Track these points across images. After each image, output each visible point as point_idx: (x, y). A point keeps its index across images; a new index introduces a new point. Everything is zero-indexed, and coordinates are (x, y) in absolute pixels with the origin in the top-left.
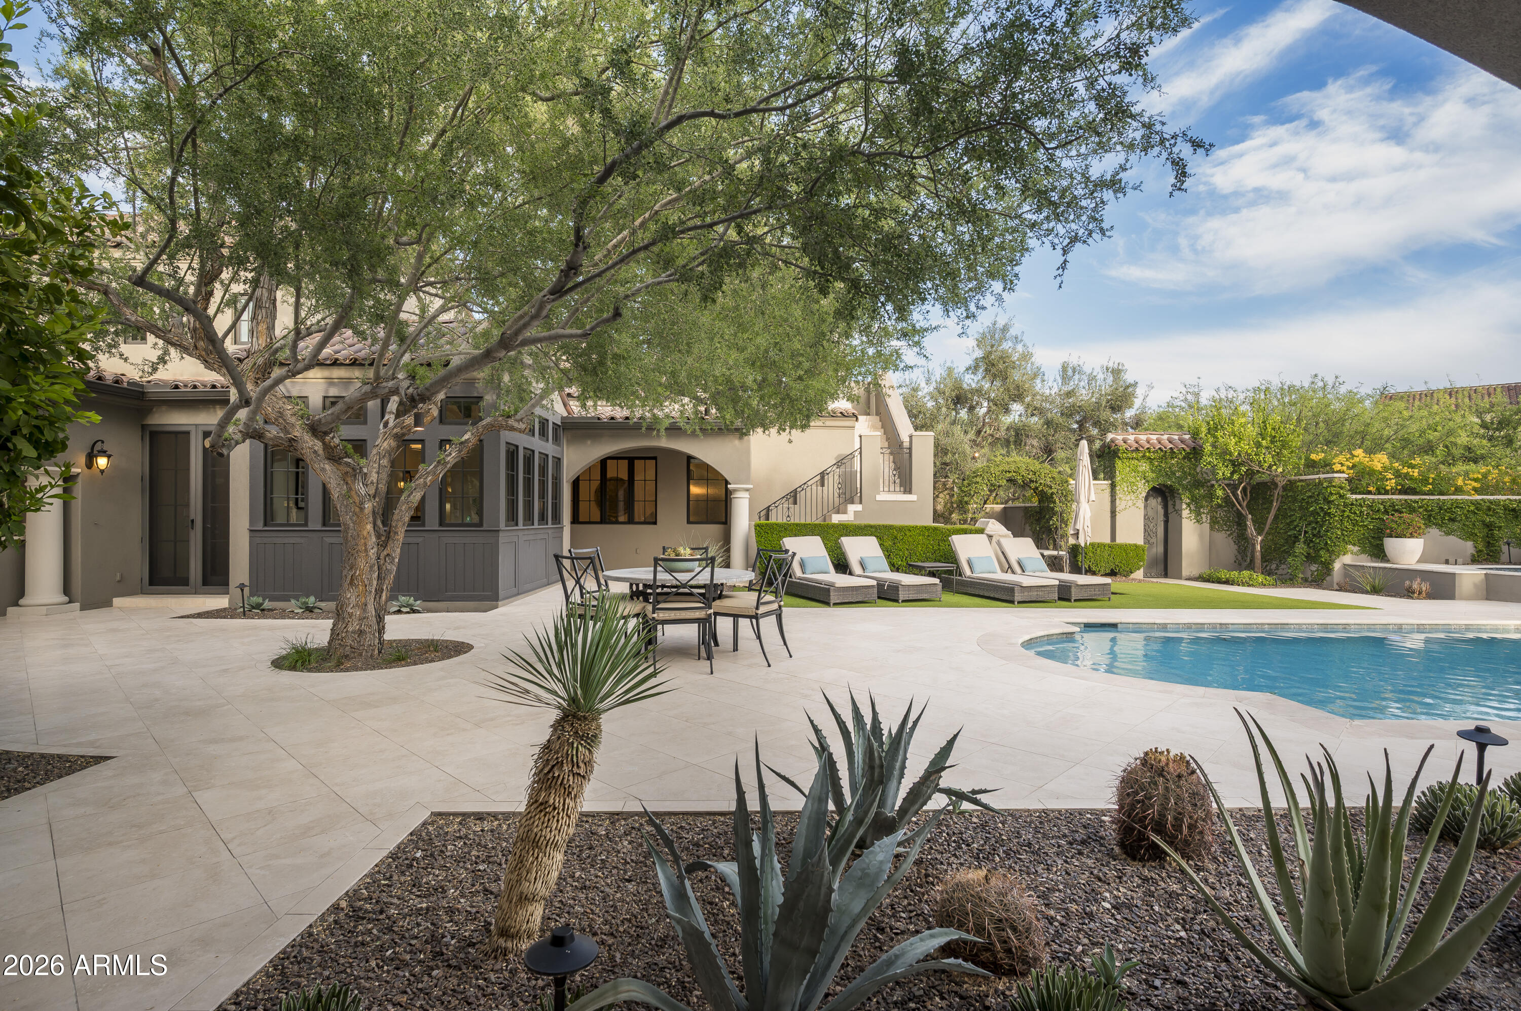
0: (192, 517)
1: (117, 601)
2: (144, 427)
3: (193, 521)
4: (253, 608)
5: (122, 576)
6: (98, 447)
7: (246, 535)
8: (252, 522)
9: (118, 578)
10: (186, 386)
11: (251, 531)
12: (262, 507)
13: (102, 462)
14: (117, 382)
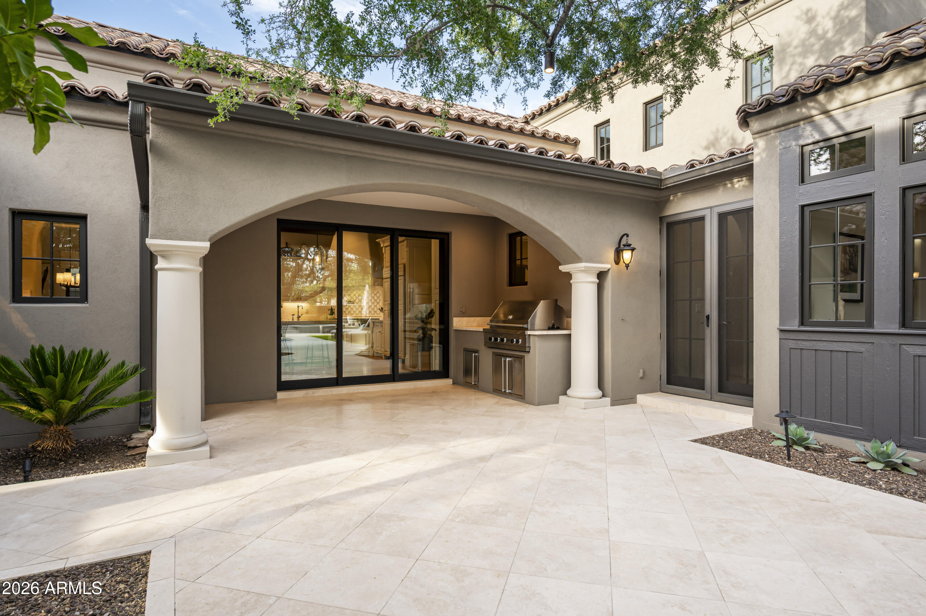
0: (707, 312)
1: (640, 398)
2: (661, 219)
3: (708, 317)
4: (795, 443)
5: (644, 372)
6: (624, 242)
7: (776, 337)
8: (783, 319)
9: (641, 375)
10: (701, 163)
11: (781, 331)
12: (797, 298)
13: (627, 255)
14: (639, 171)
